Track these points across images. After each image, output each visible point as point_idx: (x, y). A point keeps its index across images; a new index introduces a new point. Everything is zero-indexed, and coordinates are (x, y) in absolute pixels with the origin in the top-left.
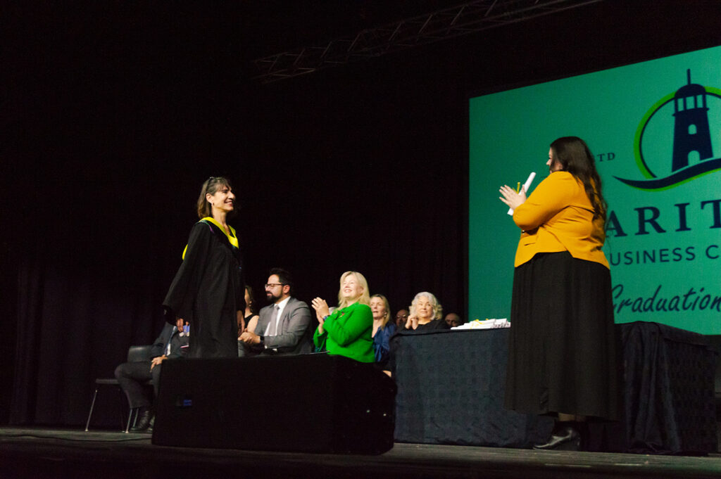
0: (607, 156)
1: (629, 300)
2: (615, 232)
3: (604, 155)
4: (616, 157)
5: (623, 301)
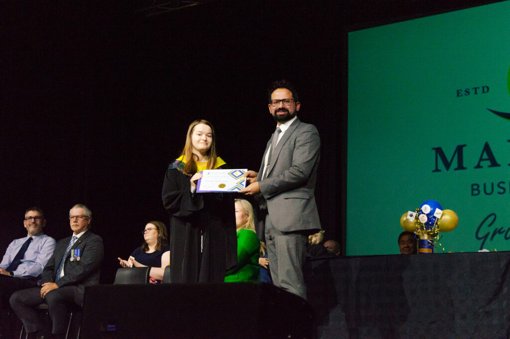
0: (481, 89)
1: (502, 228)
2: (488, 163)
3: (478, 88)
4: (490, 90)
5: (496, 229)
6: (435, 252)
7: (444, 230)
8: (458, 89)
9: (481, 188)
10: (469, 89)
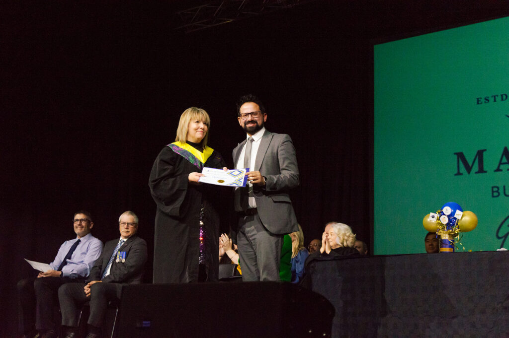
0: (500, 97)
2: (507, 166)
4: (508, 98)
6: (455, 251)
7: (464, 231)
8: (477, 97)
9: (501, 191)
10: (488, 97)
